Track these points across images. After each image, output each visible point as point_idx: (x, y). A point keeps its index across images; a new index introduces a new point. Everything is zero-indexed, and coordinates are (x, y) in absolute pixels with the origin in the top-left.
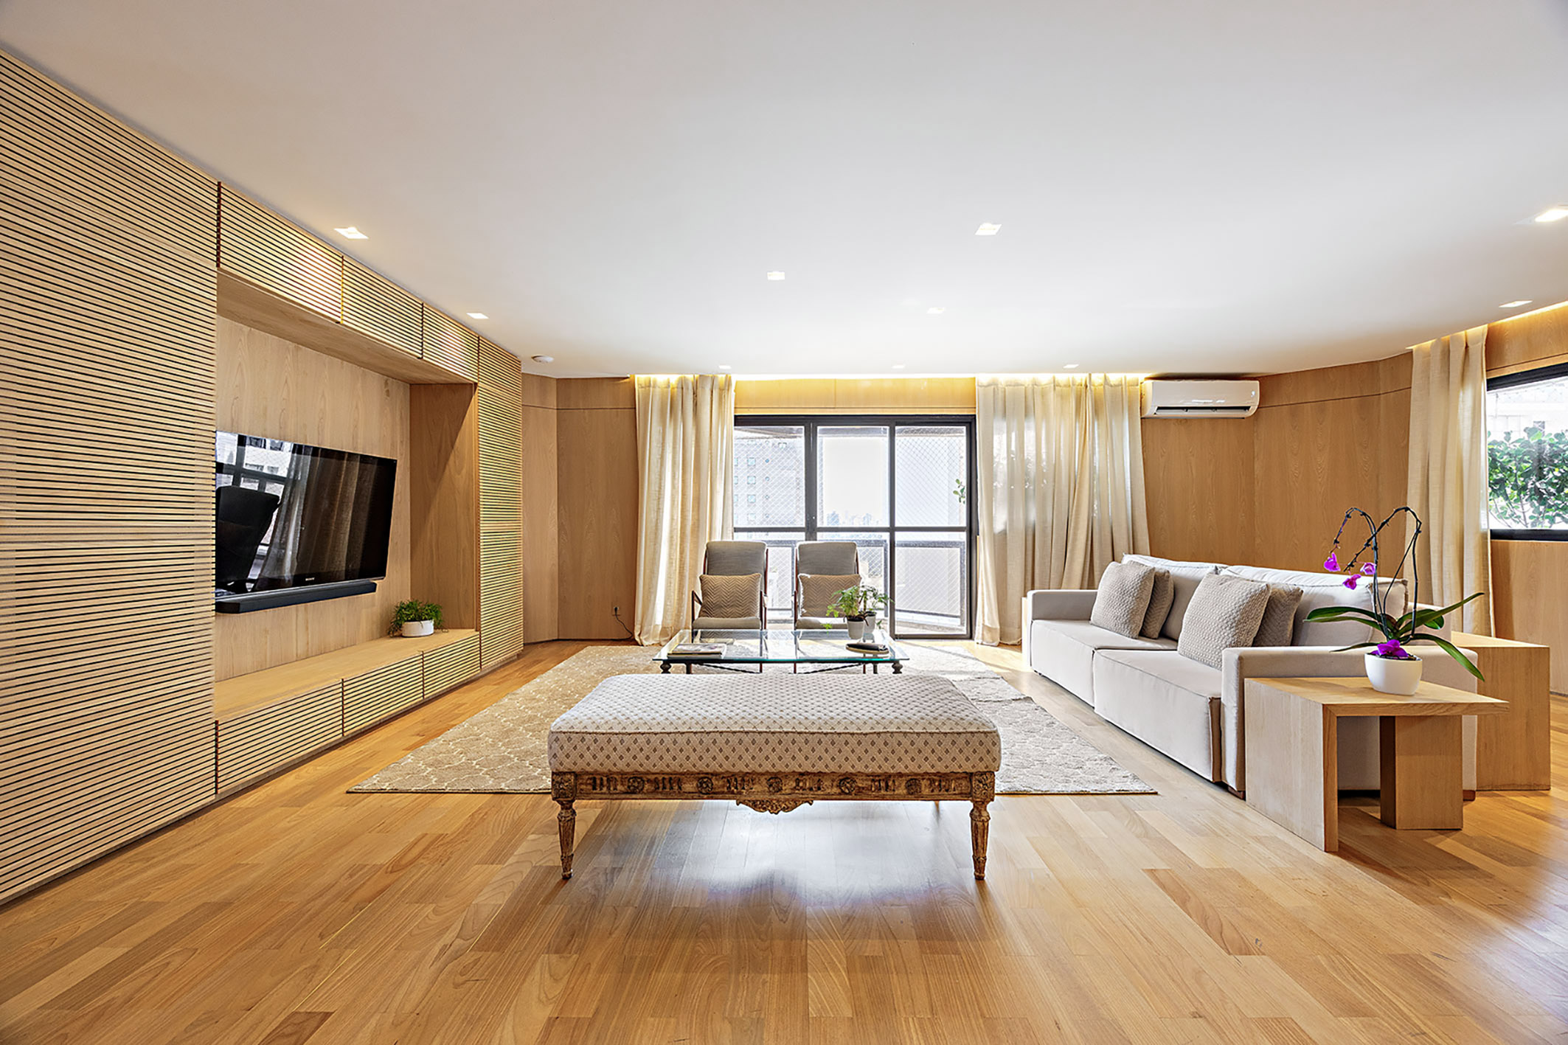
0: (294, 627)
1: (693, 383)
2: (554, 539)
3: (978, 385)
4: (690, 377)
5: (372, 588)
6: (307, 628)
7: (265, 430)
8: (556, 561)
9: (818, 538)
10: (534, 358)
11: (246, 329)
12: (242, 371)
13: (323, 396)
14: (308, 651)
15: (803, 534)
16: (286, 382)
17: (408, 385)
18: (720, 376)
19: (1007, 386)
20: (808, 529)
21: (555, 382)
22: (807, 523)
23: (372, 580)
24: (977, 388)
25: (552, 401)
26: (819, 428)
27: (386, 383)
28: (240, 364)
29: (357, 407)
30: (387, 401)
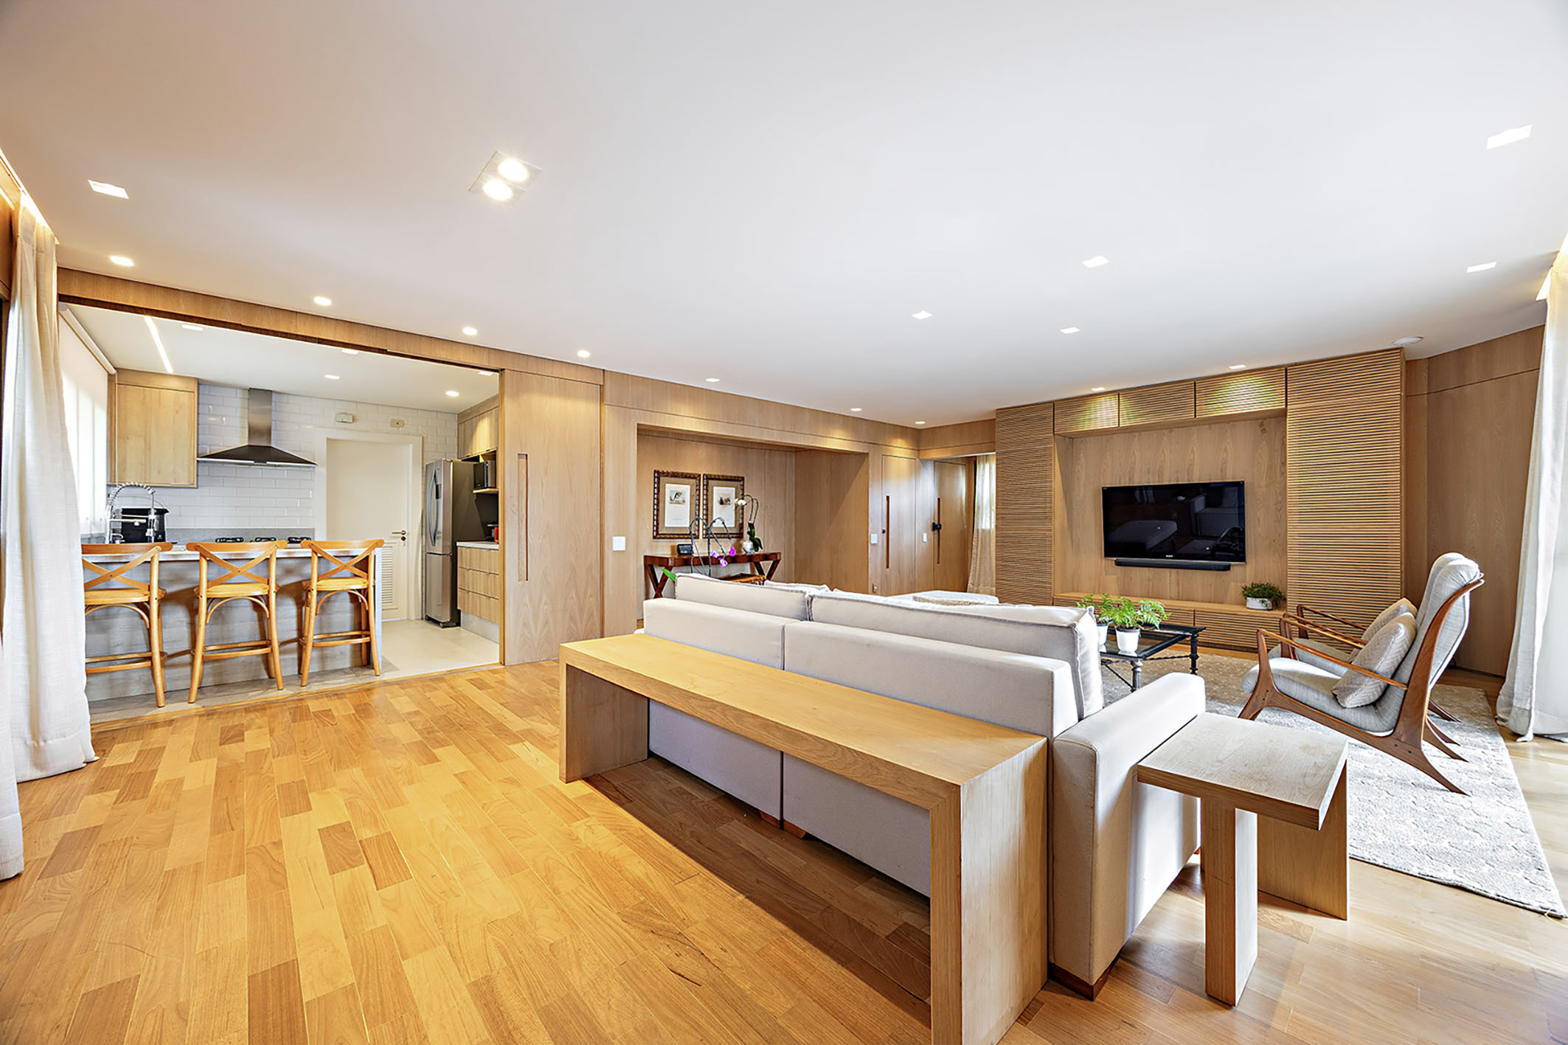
5: (1227, 568)
6: (1180, 584)
23: (1231, 564)
29: (1226, 450)
30: (1263, 437)
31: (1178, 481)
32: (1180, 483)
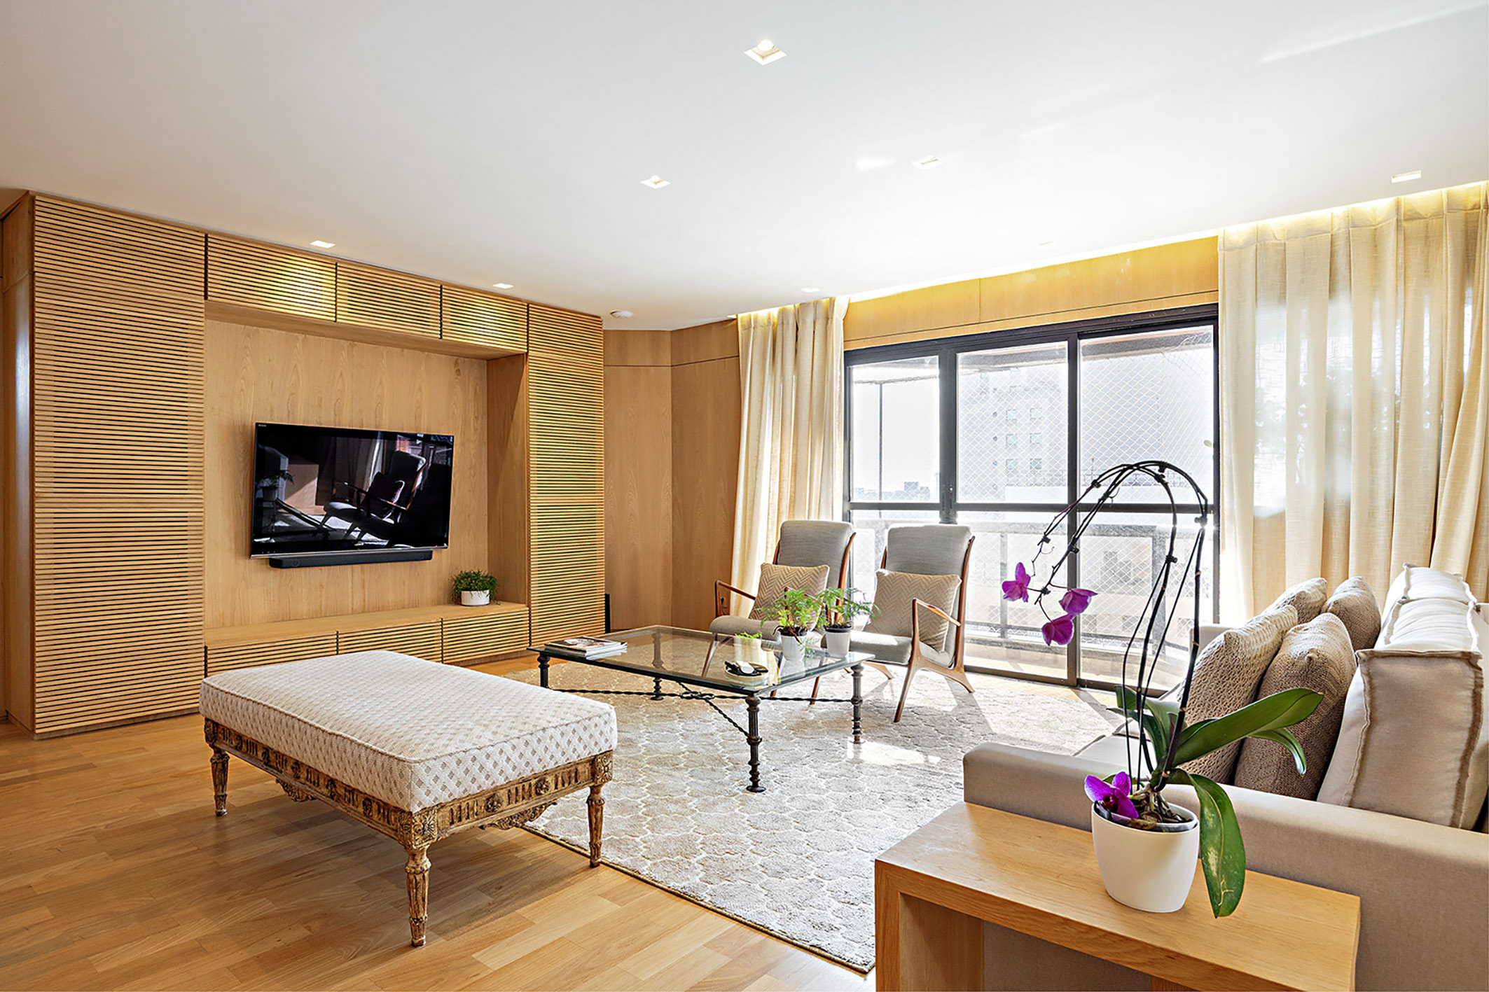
0: (350, 585)
1: (795, 314)
2: (668, 515)
3: (1225, 249)
4: (791, 307)
5: (429, 556)
6: (364, 588)
7: (320, 418)
8: (670, 540)
9: (958, 520)
10: (612, 313)
11: (301, 337)
12: (297, 373)
13: (381, 383)
14: (364, 607)
15: (937, 512)
16: (341, 375)
17: (485, 362)
18: (824, 301)
19: (1288, 239)
20: (943, 506)
21: (669, 335)
22: (942, 497)
23: (431, 548)
24: (1220, 253)
25: (666, 358)
26: (960, 356)
27: (456, 363)
28: (295, 367)
29: (420, 389)
30: (458, 380)
31: (362, 426)
32: (364, 429)
